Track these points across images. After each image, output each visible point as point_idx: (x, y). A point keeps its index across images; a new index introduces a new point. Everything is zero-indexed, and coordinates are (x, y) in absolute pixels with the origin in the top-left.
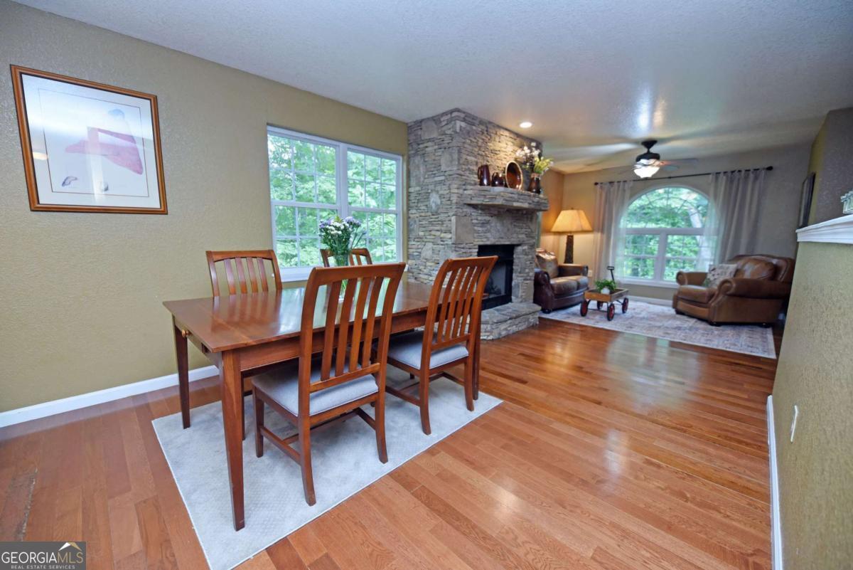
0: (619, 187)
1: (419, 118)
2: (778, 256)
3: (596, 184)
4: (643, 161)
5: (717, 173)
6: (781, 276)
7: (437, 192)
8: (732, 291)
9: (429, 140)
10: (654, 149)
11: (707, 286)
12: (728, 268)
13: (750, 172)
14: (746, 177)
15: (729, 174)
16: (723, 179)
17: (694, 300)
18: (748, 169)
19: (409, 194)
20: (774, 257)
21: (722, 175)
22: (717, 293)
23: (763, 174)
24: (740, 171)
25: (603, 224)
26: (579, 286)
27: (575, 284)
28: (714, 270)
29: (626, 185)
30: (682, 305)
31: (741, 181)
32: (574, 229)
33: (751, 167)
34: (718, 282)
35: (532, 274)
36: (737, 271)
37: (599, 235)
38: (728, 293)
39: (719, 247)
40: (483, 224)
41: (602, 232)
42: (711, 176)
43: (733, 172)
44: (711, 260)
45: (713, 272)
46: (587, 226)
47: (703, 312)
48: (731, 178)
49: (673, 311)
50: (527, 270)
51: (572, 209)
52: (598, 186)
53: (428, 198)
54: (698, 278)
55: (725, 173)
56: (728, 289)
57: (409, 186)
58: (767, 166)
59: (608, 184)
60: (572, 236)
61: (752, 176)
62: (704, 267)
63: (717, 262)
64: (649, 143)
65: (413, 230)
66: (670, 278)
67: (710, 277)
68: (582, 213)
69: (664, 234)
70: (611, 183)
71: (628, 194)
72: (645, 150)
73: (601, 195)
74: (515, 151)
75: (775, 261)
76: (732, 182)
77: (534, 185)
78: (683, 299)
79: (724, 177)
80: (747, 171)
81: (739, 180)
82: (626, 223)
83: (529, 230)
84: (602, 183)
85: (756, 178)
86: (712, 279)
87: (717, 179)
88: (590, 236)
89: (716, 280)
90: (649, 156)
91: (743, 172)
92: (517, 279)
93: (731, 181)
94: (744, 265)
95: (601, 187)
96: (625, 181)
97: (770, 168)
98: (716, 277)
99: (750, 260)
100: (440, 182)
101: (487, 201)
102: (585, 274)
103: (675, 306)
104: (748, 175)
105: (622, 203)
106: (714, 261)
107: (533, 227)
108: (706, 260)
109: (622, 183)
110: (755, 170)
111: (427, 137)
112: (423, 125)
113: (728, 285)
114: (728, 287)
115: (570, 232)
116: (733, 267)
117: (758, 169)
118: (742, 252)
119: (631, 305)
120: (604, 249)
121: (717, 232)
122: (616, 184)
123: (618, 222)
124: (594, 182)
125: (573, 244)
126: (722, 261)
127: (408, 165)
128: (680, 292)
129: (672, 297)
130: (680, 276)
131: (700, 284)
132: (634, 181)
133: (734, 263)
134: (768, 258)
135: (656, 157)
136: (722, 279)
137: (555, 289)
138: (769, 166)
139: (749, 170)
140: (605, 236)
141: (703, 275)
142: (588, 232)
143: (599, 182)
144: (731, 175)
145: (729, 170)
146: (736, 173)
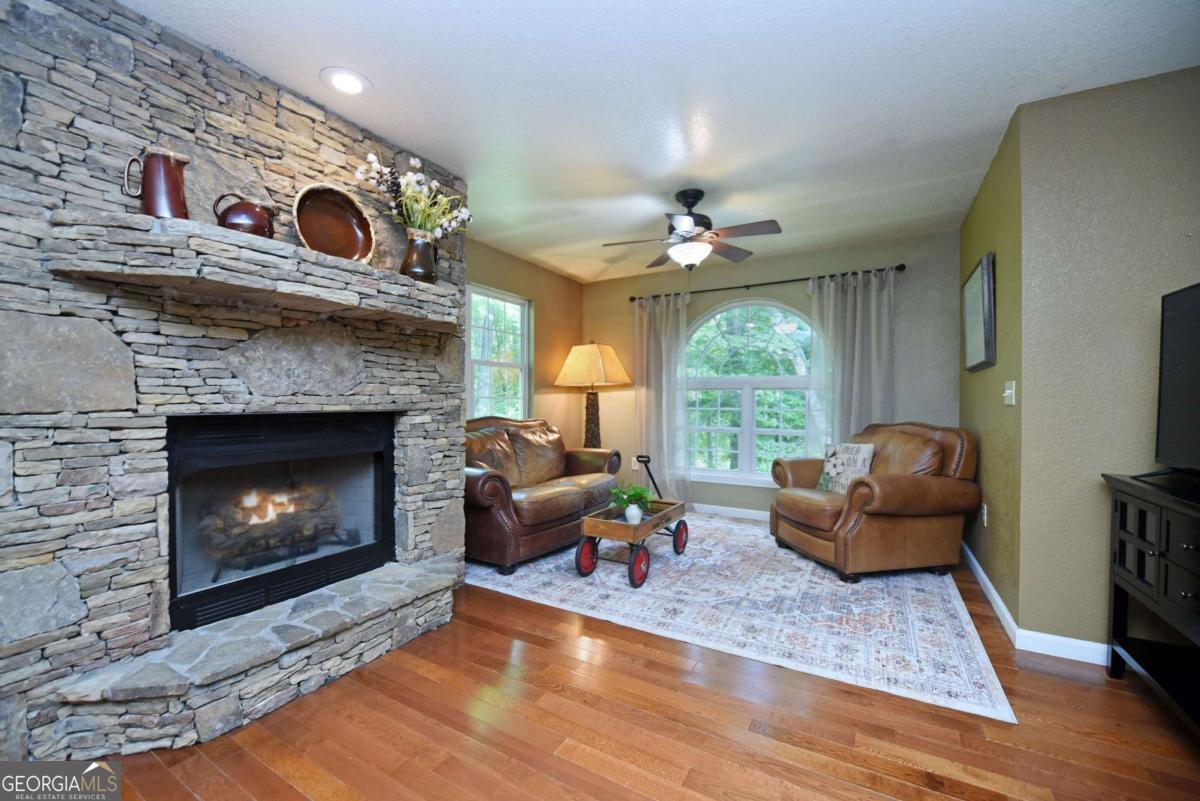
0: (668, 303)
2: (942, 424)
3: (633, 299)
5: (819, 278)
6: (954, 466)
8: (875, 505)
12: (858, 452)
13: (872, 275)
14: (867, 284)
15: (840, 279)
16: (830, 287)
17: (805, 522)
18: (868, 269)
20: (935, 429)
21: (827, 281)
22: (846, 507)
23: (892, 279)
24: (854, 274)
25: (649, 371)
28: (834, 454)
29: (680, 300)
30: (785, 529)
31: (858, 290)
32: (594, 379)
34: (845, 483)
35: (456, 484)
36: (876, 460)
37: (643, 391)
38: (867, 508)
39: (837, 414)
41: (648, 386)
42: (810, 282)
43: (844, 275)
44: (827, 435)
45: (833, 460)
46: (622, 376)
47: (825, 548)
48: (843, 286)
49: (772, 541)
50: (437, 476)
51: (592, 343)
52: (636, 303)
54: (809, 473)
55: (832, 276)
56: (869, 499)
58: (896, 265)
59: (651, 300)
60: (596, 394)
61: (874, 281)
62: (817, 449)
63: (837, 438)
64: (689, 195)
68: (609, 350)
69: (748, 388)
70: (656, 297)
71: (683, 317)
73: (641, 319)
75: (938, 436)
76: (844, 292)
78: (787, 519)
79: (832, 284)
80: (865, 272)
81: (855, 288)
82: (687, 370)
83: (436, 376)
84: (641, 298)
85: (882, 285)
86: (833, 473)
87: (820, 288)
88: (628, 395)
89: (841, 478)
92: (406, 501)
93: (843, 290)
94: (885, 446)
95: (641, 306)
96: (677, 294)
97: (901, 268)
98: (840, 469)
99: (893, 434)
101: (138, 265)
102: (613, 469)
103: (774, 531)
104: (869, 279)
107: (445, 369)
109: (672, 298)
110: (878, 270)
113: (864, 490)
114: (866, 496)
115: (592, 387)
116: (866, 450)
117: (883, 270)
118: (877, 417)
120: (656, 414)
122: (663, 298)
123: (672, 368)
124: (628, 296)
125: (597, 410)
128: (781, 501)
130: (779, 468)
131: (812, 485)
132: (691, 293)
133: (868, 442)
134: (926, 430)
135: (704, 222)
136: (851, 475)
137: (525, 513)
138: (899, 263)
139: (869, 272)
140: (652, 393)
141: (817, 466)
142: (624, 386)
143: (637, 296)
144: (842, 280)
145: (838, 271)
146: (850, 277)
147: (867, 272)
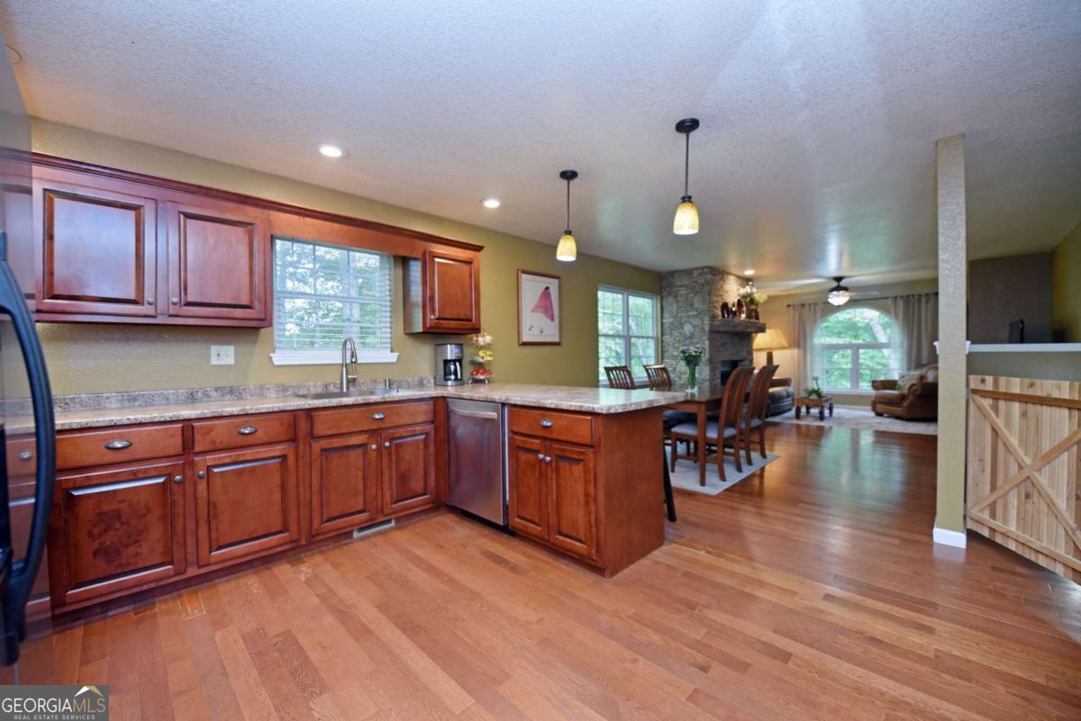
0: (810, 308)
1: (673, 269)
3: (789, 306)
4: (835, 293)
5: (895, 297)
7: (691, 323)
8: (918, 393)
9: (680, 286)
10: (843, 283)
11: (898, 390)
12: (914, 374)
13: (923, 297)
14: (920, 301)
15: (905, 299)
16: (901, 302)
17: (889, 401)
19: (662, 324)
21: (898, 299)
22: (907, 394)
23: (933, 299)
24: (913, 296)
25: (799, 339)
26: (788, 395)
27: (785, 394)
28: (903, 377)
29: (817, 307)
30: (880, 407)
31: (915, 305)
32: (774, 345)
33: (923, 293)
34: (907, 387)
36: (922, 378)
37: (796, 350)
38: (915, 394)
39: (905, 362)
40: (723, 345)
41: (799, 347)
42: (889, 300)
43: (908, 297)
44: (899, 369)
45: (902, 379)
46: (785, 343)
47: (898, 410)
48: (907, 302)
49: (872, 414)
52: (791, 308)
53: (682, 327)
54: (890, 384)
55: (901, 297)
56: (916, 391)
57: (662, 318)
58: (934, 292)
59: (800, 306)
60: (771, 352)
61: (924, 300)
62: (896, 376)
63: (905, 370)
64: (838, 279)
65: (667, 351)
66: (866, 387)
67: (900, 382)
68: (779, 331)
69: (856, 348)
70: (803, 305)
71: (819, 315)
72: (835, 284)
73: (794, 315)
74: (738, 290)
76: (908, 305)
77: (753, 314)
78: (880, 402)
79: (901, 300)
81: (914, 303)
82: (820, 339)
84: (793, 305)
85: (927, 302)
86: (902, 384)
87: (895, 302)
88: (788, 352)
89: (905, 385)
90: (838, 288)
91: (916, 297)
94: (927, 371)
95: (794, 309)
96: (816, 304)
98: (905, 382)
99: (931, 368)
100: (693, 316)
102: (789, 385)
103: (874, 409)
104: (921, 299)
105: (815, 322)
106: (902, 369)
107: (749, 346)
108: (895, 370)
109: (813, 306)
110: (925, 294)
111: (679, 283)
112: (676, 275)
113: (915, 388)
115: (769, 349)
117: (928, 294)
118: (924, 361)
119: (835, 411)
120: (802, 364)
121: (902, 345)
122: (807, 306)
123: (812, 338)
124: (787, 303)
125: (772, 360)
126: (909, 369)
127: (662, 302)
128: (876, 397)
129: (870, 402)
130: (875, 384)
131: (893, 388)
132: (827, 306)
133: (918, 371)
135: (845, 289)
136: (910, 383)
140: (801, 351)
141: (895, 382)
142: (783, 348)
143: (791, 303)
144: (907, 299)
145: (905, 294)
146: (911, 297)
147: (920, 295)
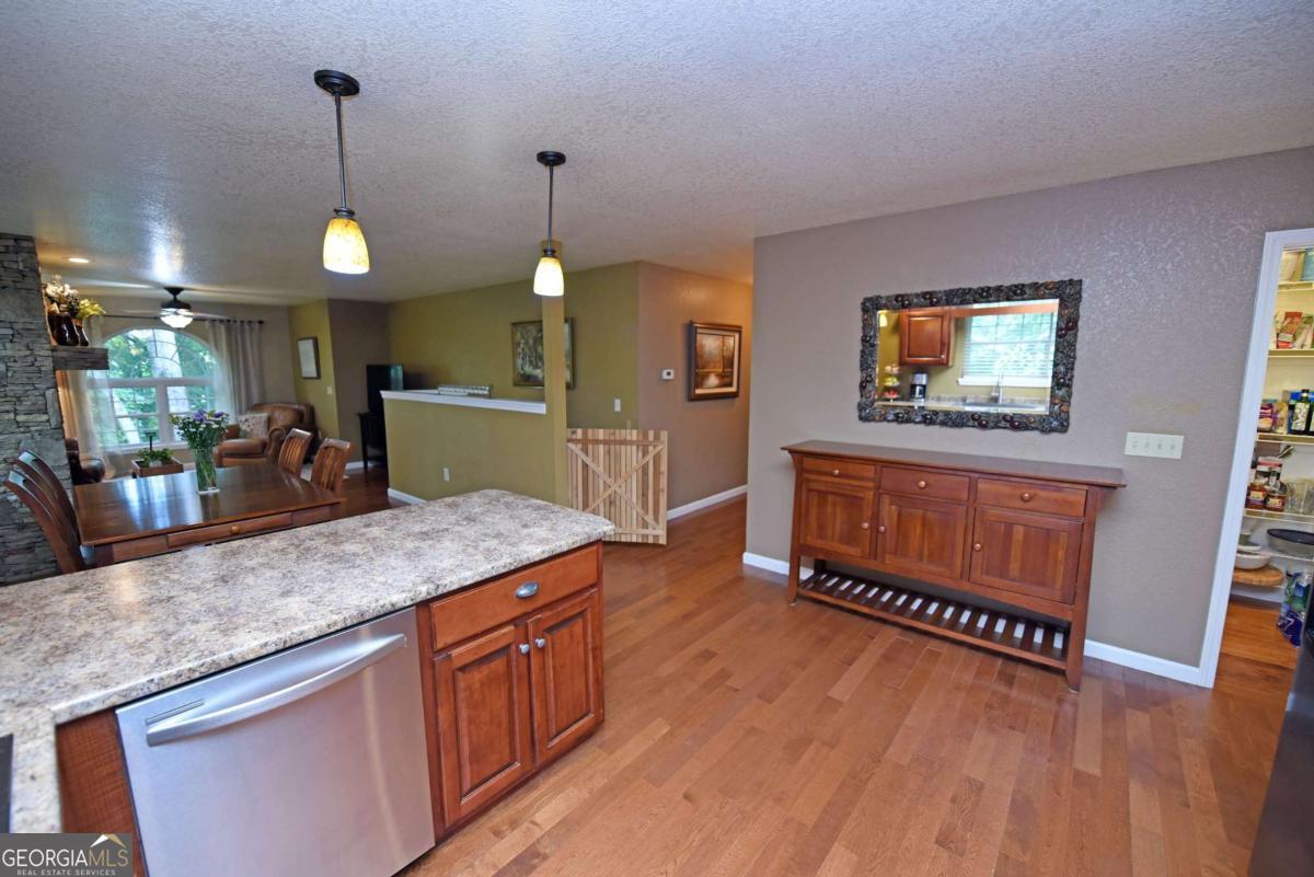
4: (171, 309)
5: (213, 320)
10: (180, 297)
11: (248, 438)
12: (261, 418)
13: (245, 324)
14: (243, 329)
16: (222, 329)
18: (243, 320)
21: (217, 323)
22: (268, 441)
23: (257, 327)
24: (235, 321)
31: (234, 333)
42: (207, 322)
43: (229, 321)
45: (247, 424)
55: (221, 321)
58: (258, 320)
61: (247, 327)
64: (175, 291)
67: (244, 429)
69: (162, 386)
72: (170, 296)
75: (295, 407)
79: (222, 326)
81: (235, 329)
85: (252, 330)
86: (247, 431)
87: (214, 327)
90: (176, 304)
91: (238, 323)
93: (229, 330)
94: (273, 412)
97: (261, 322)
104: (244, 326)
110: (249, 321)
113: (278, 432)
116: (265, 416)
133: (262, 412)
135: (186, 306)
138: (260, 320)
139: (243, 322)
144: (228, 325)
145: (224, 318)
146: (233, 323)
